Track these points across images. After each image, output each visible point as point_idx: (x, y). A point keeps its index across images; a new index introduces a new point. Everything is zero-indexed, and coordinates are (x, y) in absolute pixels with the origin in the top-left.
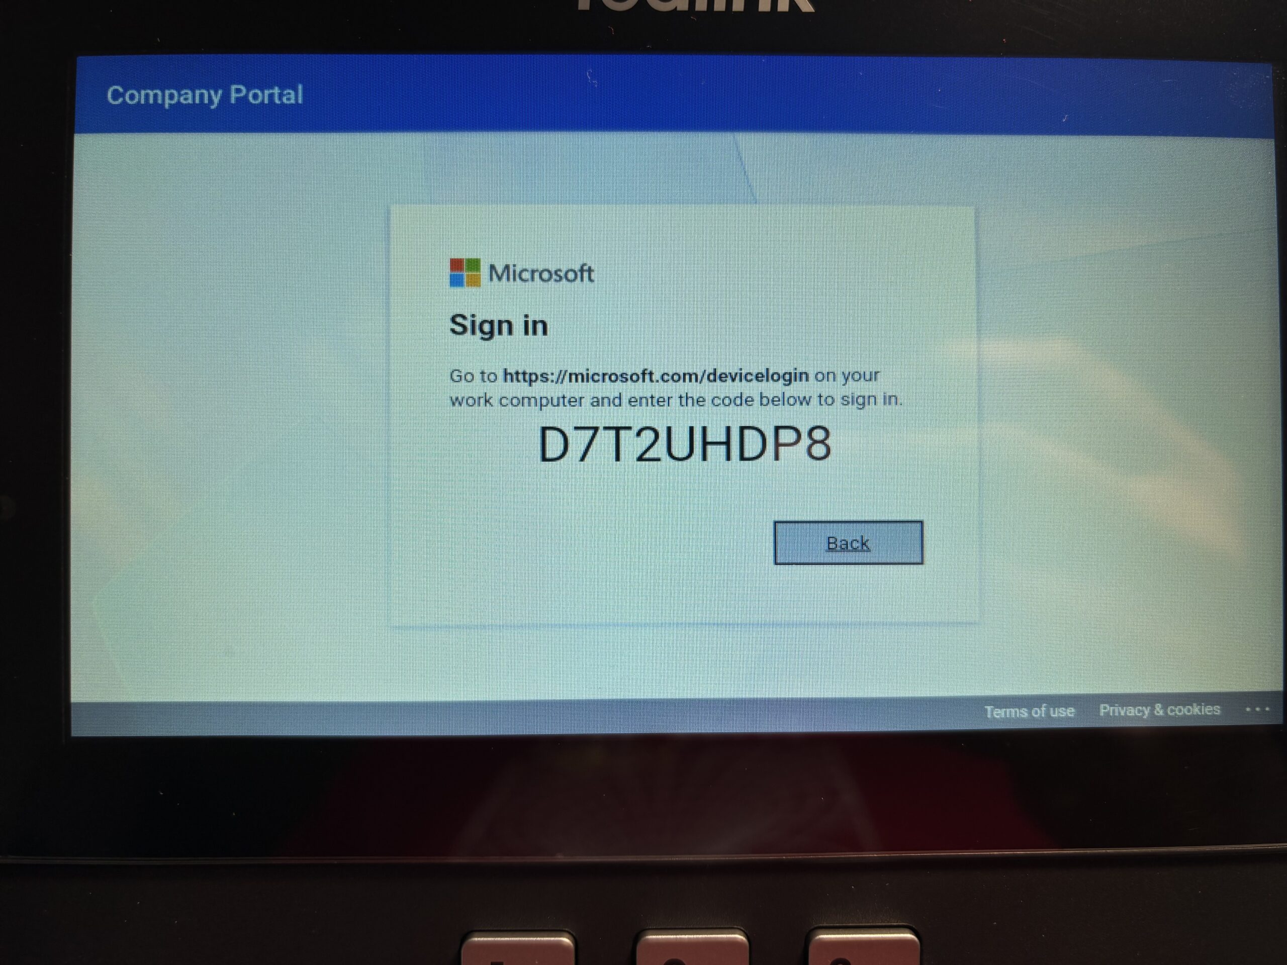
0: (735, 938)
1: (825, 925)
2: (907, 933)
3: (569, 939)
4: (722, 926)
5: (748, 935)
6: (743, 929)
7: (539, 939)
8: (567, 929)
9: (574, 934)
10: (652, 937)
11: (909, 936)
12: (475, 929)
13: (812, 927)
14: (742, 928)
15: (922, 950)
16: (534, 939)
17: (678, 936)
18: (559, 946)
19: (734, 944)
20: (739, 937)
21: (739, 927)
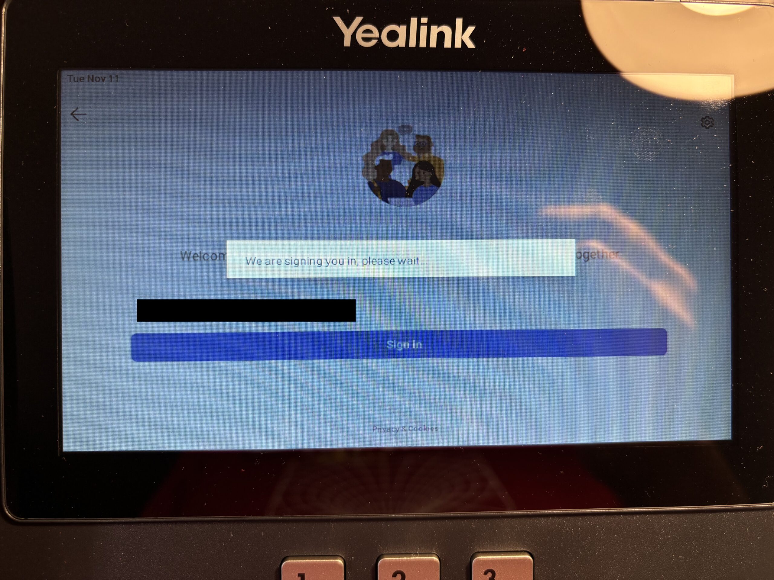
1: (481, 551)
2: (526, 555)
3: (341, 560)
4: (425, 552)
5: (439, 557)
6: (437, 554)
7: (324, 560)
8: (339, 555)
9: (344, 558)
10: (387, 559)
12: (289, 556)
13: (474, 552)
15: (534, 564)
17: (401, 558)
18: (336, 564)
19: (432, 562)
20: (435, 558)
21: (434, 553)
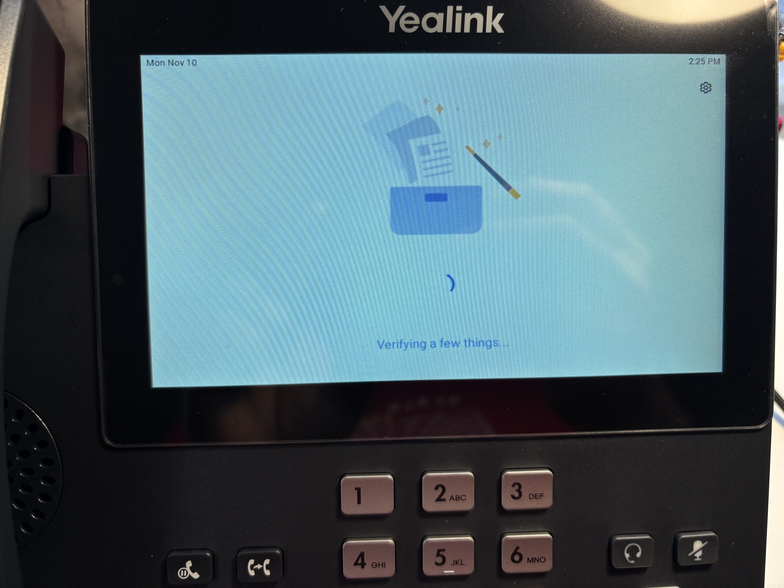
0: (468, 474)
1: (509, 467)
2: (547, 470)
3: (391, 476)
4: (462, 469)
5: (474, 473)
7: (377, 476)
8: (389, 472)
9: (393, 474)
10: (430, 474)
11: (548, 472)
12: (347, 473)
13: (503, 469)
14: (471, 470)
15: (554, 478)
16: (375, 476)
18: (387, 479)
19: (468, 477)
20: (470, 474)
21: (469, 469)
